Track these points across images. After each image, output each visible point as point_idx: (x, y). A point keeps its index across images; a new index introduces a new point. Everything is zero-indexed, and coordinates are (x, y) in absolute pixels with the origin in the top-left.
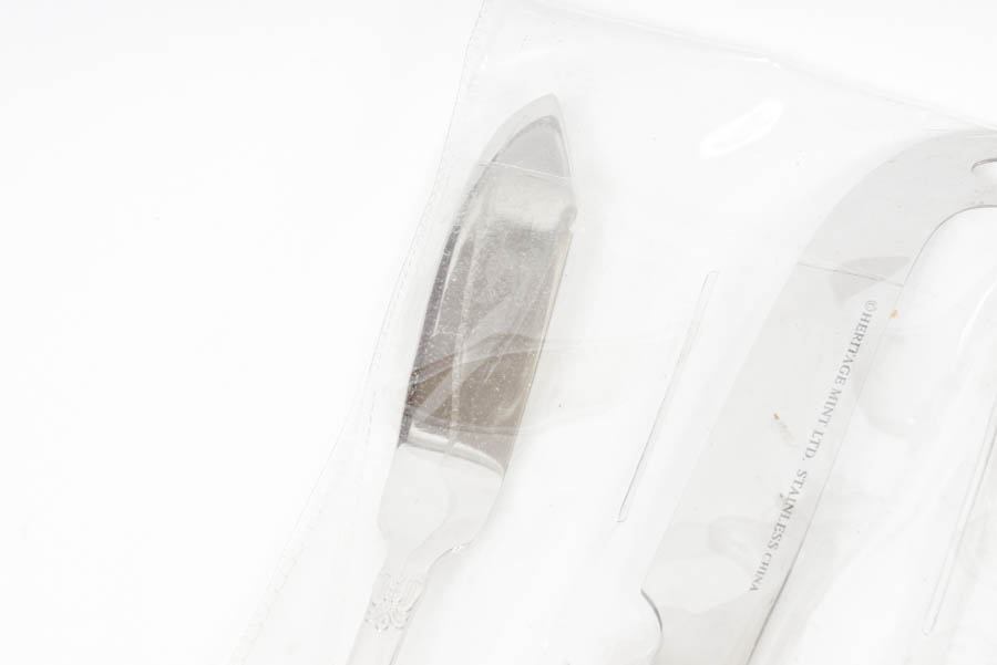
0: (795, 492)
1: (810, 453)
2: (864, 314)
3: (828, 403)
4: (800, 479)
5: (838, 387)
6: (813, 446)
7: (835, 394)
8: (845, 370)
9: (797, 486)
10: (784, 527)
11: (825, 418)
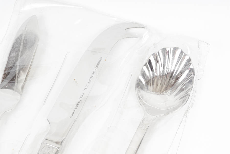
0: (81, 97)
1: (85, 89)
2: (99, 60)
3: (90, 79)
4: (83, 95)
5: (93, 75)
6: (86, 88)
7: (92, 77)
8: (94, 72)
9: (82, 96)
10: (78, 105)
11: (89, 82)
